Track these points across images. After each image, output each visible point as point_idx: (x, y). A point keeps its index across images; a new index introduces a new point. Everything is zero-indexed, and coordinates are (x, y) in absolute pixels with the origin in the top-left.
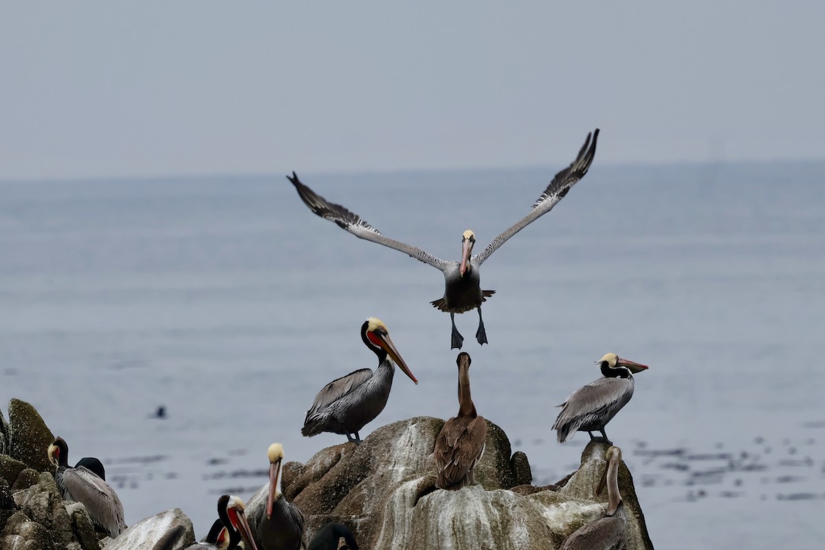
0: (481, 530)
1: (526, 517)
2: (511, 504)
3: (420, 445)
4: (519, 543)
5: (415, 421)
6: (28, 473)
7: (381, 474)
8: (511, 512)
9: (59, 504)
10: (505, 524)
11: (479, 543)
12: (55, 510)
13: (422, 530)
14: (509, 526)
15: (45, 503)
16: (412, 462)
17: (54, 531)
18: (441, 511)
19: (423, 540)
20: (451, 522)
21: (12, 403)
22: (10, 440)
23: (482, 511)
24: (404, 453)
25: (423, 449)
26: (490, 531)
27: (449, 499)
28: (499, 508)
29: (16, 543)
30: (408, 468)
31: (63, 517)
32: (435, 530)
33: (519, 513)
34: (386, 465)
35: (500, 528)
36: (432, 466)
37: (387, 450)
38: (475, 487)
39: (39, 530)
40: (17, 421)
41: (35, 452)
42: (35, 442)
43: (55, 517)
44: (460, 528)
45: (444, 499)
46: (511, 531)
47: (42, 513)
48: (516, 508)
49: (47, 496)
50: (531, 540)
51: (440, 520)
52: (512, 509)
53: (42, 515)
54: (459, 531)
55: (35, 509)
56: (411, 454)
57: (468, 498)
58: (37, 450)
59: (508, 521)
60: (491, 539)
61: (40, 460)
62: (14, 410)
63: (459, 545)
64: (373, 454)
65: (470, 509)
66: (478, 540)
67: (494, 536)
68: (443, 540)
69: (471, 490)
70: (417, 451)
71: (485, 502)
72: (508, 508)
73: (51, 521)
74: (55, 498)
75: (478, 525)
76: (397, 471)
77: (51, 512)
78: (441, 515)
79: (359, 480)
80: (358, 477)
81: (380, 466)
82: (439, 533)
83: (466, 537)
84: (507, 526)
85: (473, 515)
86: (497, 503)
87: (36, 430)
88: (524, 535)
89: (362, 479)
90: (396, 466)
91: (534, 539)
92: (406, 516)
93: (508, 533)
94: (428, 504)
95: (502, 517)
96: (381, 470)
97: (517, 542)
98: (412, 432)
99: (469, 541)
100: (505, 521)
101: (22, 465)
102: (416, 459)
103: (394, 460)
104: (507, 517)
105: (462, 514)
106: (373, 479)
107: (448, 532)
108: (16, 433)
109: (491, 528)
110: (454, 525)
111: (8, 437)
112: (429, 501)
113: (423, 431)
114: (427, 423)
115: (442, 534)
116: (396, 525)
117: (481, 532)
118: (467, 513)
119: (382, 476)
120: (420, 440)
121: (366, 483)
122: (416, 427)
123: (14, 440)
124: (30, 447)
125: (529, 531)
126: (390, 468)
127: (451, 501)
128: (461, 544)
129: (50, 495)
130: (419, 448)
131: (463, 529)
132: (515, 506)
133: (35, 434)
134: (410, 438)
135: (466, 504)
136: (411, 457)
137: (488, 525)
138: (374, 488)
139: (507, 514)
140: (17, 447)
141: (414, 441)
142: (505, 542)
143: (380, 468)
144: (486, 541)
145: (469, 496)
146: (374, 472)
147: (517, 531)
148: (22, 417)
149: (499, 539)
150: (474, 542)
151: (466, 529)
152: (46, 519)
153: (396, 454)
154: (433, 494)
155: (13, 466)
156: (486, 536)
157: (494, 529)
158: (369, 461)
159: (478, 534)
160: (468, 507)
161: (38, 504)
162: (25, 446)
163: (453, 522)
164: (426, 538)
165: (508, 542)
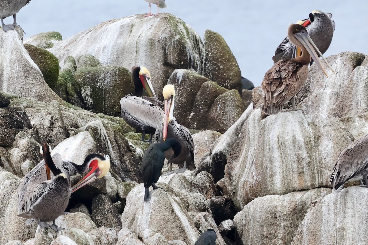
0: (296, 144)
1: (333, 133)
2: (323, 124)
3: (342, 73)
4: (325, 153)
5: (342, 55)
6: (207, 85)
7: (315, 95)
8: (322, 130)
9: (57, 124)
10: (316, 139)
11: (296, 154)
12: (54, 128)
13: (262, 144)
14: (319, 141)
15: (47, 124)
16: (337, 86)
17: (53, 144)
18: (271, 131)
19: (262, 152)
20: (277, 139)
21: (206, 33)
22: (204, 60)
23: (298, 130)
24: (332, 79)
25: (345, 76)
26: (303, 145)
27: (277, 122)
28: (314, 127)
29: (16, 154)
30: (333, 90)
31: (59, 133)
32: (268, 145)
33: (328, 131)
34: (319, 88)
35: (312, 142)
36: (346, 89)
37: (322, 77)
38: (296, 112)
39: (31, 144)
40: (208, 46)
41: (219, 69)
42: (220, 61)
43: (54, 134)
44: (282, 143)
45: (273, 121)
46: (321, 144)
47: (45, 131)
48: (326, 127)
49: (50, 118)
50: (335, 150)
51: (271, 137)
52: (323, 128)
53: (44, 132)
54: (282, 145)
55: (40, 128)
56: (336, 80)
57: (288, 121)
58: (221, 67)
59: (320, 136)
60: (304, 150)
61: (223, 74)
62: (207, 38)
63: (283, 155)
64: (312, 80)
65: (289, 129)
66: (294, 151)
67: (306, 148)
68: (273, 151)
69: (293, 114)
70: (341, 77)
71: (301, 123)
72: (320, 127)
73: (51, 137)
74: (55, 119)
75: (294, 141)
76: (326, 93)
77: (52, 130)
78: (271, 133)
79: (302, 99)
80: (301, 97)
81: (316, 89)
82: (270, 147)
83: (287, 149)
84: (318, 140)
85: (291, 133)
86: (313, 123)
87: (221, 52)
88: (329, 147)
89: (304, 98)
90: (326, 89)
91: (337, 150)
92: (256, 133)
93: (319, 145)
94: (264, 125)
95: (315, 134)
96: (316, 92)
97: (323, 152)
98: (338, 63)
99: (289, 153)
100: (317, 137)
101: (204, 79)
102: (339, 83)
103: (324, 85)
104: (319, 134)
105: (283, 132)
106: (310, 99)
107: (276, 145)
108: (207, 55)
109: (305, 142)
110: (278, 140)
111: (202, 58)
112: (265, 123)
113: (345, 63)
114: (349, 56)
115: (272, 147)
116: (250, 140)
117: (297, 146)
118: (287, 132)
119: (316, 96)
120: (343, 69)
121: (305, 102)
122: (341, 59)
123: (206, 60)
124: (216, 65)
125: (334, 144)
126: (322, 90)
127: (278, 123)
128: (284, 154)
129: (52, 117)
130: (341, 76)
131: (284, 143)
132: (326, 125)
133: (221, 56)
134: (336, 68)
135: (286, 125)
136: (336, 82)
137: (302, 140)
138: (310, 105)
139: (319, 132)
140: (208, 65)
141: (339, 70)
142: (316, 152)
143: (315, 91)
144: (300, 152)
145: (289, 119)
146: (311, 93)
147: (324, 145)
148: (212, 43)
149: (311, 150)
150: (292, 153)
151: (286, 143)
152: (48, 135)
153: (326, 80)
154: (268, 118)
155: (198, 79)
156: (300, 148)
157: (307, 143)
158: (309, 85)
159: (294, 147)
160: (288, 127)
161: (43, 125)
162: (213, 64)
163: (278, 138)
164: (263, 150)
165: (317, 152)
